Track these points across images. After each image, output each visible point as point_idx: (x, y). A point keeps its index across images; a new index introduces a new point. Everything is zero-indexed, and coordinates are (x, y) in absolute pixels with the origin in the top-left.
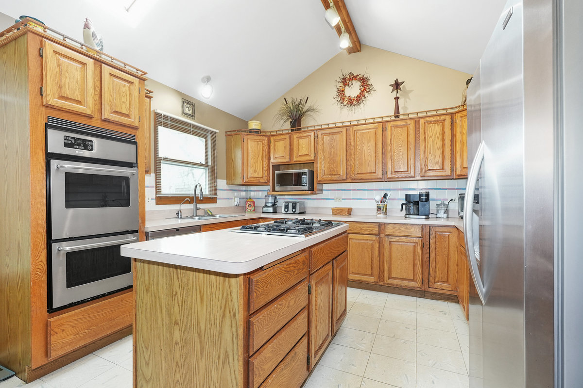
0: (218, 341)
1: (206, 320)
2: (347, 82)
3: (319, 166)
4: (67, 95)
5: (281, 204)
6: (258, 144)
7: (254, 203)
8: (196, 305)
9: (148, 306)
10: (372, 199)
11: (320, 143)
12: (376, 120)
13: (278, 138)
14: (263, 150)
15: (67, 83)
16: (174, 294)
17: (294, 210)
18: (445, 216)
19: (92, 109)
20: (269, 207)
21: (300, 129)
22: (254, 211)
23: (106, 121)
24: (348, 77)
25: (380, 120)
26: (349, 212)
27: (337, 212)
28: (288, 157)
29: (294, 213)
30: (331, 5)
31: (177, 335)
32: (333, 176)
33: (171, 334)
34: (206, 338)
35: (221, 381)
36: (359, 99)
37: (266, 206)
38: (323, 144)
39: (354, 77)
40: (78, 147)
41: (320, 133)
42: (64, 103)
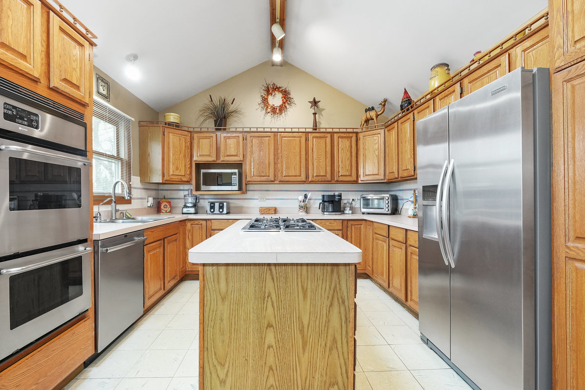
0: (325, 330)
1: (310, 313)
2: (271, 91)
3: (248, 167)
4: (9, 42)
5: (205, 204)
6: (180, 139)
7: (169, 203)
8: (297, 302)
9: (225, 316)
10: (295, 199)
11: (249, 145)
12: (301, 130)
13: (202, 135)
14: (185, 147)
15: (10, 25)
16: (266, 295)
17: (221, 210)
18: (350, 212)
19: (39, 71)
20: (189, 207)
21: (225, 129)
22: (170, 212)
23: (55, 90)
24: (272, 86)
25: (303, 130)
26: (275, 211)
27: (264, 211)
28: (215, 156)
29: (221, 213)
30: (278, 20)
31: (270, 338)
32: (262, 178)
33: (262, 339)
34: (310, 331)
35: (328, 368)
36: (282, 109)
37: (185, 206)
38: (252, 146)
39: (277, 89)
40: (20, 121)
41: (249, 135)
42: (6, 54)
